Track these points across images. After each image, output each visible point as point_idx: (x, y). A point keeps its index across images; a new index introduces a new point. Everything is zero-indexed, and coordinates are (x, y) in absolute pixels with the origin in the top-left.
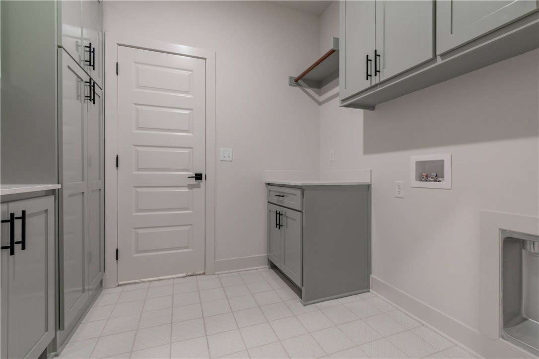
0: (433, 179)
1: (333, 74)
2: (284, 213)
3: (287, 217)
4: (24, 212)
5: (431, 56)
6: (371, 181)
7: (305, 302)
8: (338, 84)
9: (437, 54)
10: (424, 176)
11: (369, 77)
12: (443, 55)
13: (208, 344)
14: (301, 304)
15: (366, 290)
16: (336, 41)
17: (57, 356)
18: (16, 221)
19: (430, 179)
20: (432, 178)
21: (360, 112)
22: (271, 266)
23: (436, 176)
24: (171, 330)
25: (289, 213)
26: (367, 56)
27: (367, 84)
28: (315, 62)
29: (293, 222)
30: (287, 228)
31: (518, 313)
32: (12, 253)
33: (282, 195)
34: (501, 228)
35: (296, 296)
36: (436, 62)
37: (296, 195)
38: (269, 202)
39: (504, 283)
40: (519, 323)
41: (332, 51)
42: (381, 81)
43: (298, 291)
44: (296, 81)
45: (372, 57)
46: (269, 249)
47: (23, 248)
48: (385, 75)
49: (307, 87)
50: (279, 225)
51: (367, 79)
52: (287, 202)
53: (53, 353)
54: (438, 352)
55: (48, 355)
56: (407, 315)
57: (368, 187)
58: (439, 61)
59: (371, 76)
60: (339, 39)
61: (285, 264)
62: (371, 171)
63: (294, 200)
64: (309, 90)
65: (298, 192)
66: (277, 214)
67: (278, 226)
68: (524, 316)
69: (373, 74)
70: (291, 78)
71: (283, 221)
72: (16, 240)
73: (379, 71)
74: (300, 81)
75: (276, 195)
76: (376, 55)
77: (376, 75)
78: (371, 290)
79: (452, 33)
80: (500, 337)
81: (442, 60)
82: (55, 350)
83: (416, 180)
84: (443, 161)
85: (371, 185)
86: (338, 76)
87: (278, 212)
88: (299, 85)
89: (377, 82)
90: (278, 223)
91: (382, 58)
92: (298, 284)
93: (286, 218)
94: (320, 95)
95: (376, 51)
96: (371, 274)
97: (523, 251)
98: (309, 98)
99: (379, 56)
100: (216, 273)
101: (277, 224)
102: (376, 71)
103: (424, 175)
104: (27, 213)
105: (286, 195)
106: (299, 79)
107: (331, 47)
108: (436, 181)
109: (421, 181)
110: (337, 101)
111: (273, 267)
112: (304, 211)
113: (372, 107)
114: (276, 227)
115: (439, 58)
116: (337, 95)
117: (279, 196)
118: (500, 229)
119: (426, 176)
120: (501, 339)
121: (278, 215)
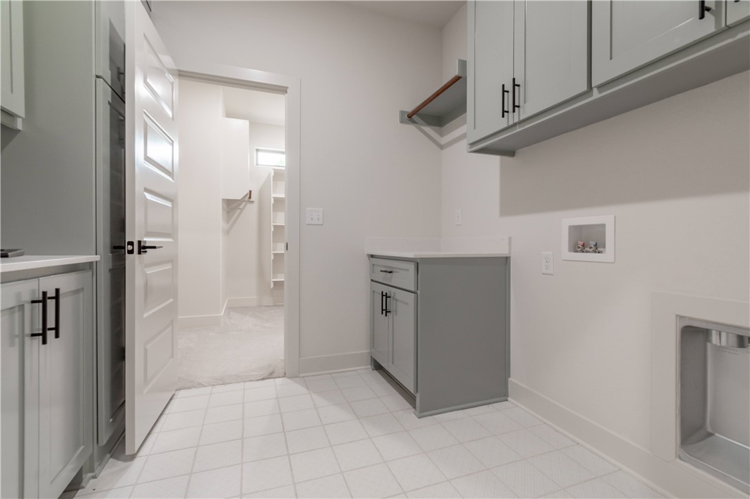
0: (592, 250)
1: (459, 108)
2: (392, 295)
3: (396, 300)
4: (57, 291)
5: (584, 88)
6: (510, 252)
7: (420, 412)
8: (465, 122)
9: (594, 85)
10: (580, 246)
11: (505, 114)
12: (601, 87)
13: (291, 465)
14: (414, 416)
15: (502, 398)
16: (463, 64)
17: (94, 477)
18: (49, 301)
19: (588, 249)
20: (591, 248)
21: (495, 160)
22: (374, 366)
23: (596, 245)
24: (242, 447)
25: (399, 295)
26: (503, 86)
27: (503, 123)
28: (435, 91)
29: (405, 306)
30: (396, 314)
31: (702, 426)
32: (44, 342)
33: (390, 270)
34: (678, 313)
35: (408, 405)
36: (592, 96)
37: (408, 270)
38: (372, 280)
39: (682, 386)
40: (702, 439)
41: (457, 79)
42: (521, 119)
43: (410, 397)
44: (410, 116)
45: (509, 87)
46: (373, 342)
47: (57, 336)
48: (527, 110)
49: (423, 125)
50: (386, 311)
51: (503, 116)
52: (396, 280)
53: (90, 475)
54: (594, 478)
55: (84, 476)
56: (556, 431)
57: (506, 260)
58: (596, 95)
59: (508, 112)
60: (466, 61)
61: (393, 363)
62: (510, 239)
63: (406, 278)
64: (428, 129)
65: (412, 267)
66: (383, 296)
67: (384, 312)
68: (709, 430)
69: (511, 109)
70: (402, 113)
71: (391, 305)
72: (48, 326)
73: (518, 107)
74: (415, 117)
75: (381, 271)
76: (514, 85)
77: (514, 111)
78: (509, 399)
79: (611, 59)
80: (676, 457)
81: (600, 93)
82: (92, 470)
83: (569, 251)
84: (604, 225)
85: (510, 257)
86: (464, 110)
87: (384, 294)
88: (414, 122)
89: (516, 120)
90: (384, 308)
91: (522, 88)
92: (411, 388)
93: (394, 301)
94: (442, 135)
95: (514, 79)
96: (509, 376)
97: (709, 344)
98: (427, 139)
99: (518, 86)
100: (301, 375)
101: (383, 310)
102: (514, 106)
103: (580, 243)
104: (61, 292)
105: (395, 270)
106: (413, 115)
107: (455, 72)
108: (596, 252)
109: (576, 251)
110: (464, 145)
111: (378, 367)
112: (419, 292)
113: (511, 153)
114: (382, 313)
115: (595, 90)
116: (464, 136)
117: (385, 271)
118: (677, 316)
119: (583, 245)
120: (678, 460)
121: (384, 298)
